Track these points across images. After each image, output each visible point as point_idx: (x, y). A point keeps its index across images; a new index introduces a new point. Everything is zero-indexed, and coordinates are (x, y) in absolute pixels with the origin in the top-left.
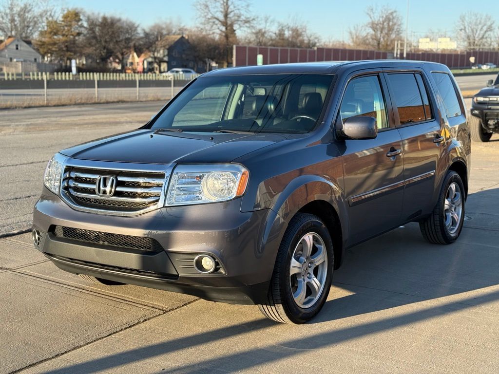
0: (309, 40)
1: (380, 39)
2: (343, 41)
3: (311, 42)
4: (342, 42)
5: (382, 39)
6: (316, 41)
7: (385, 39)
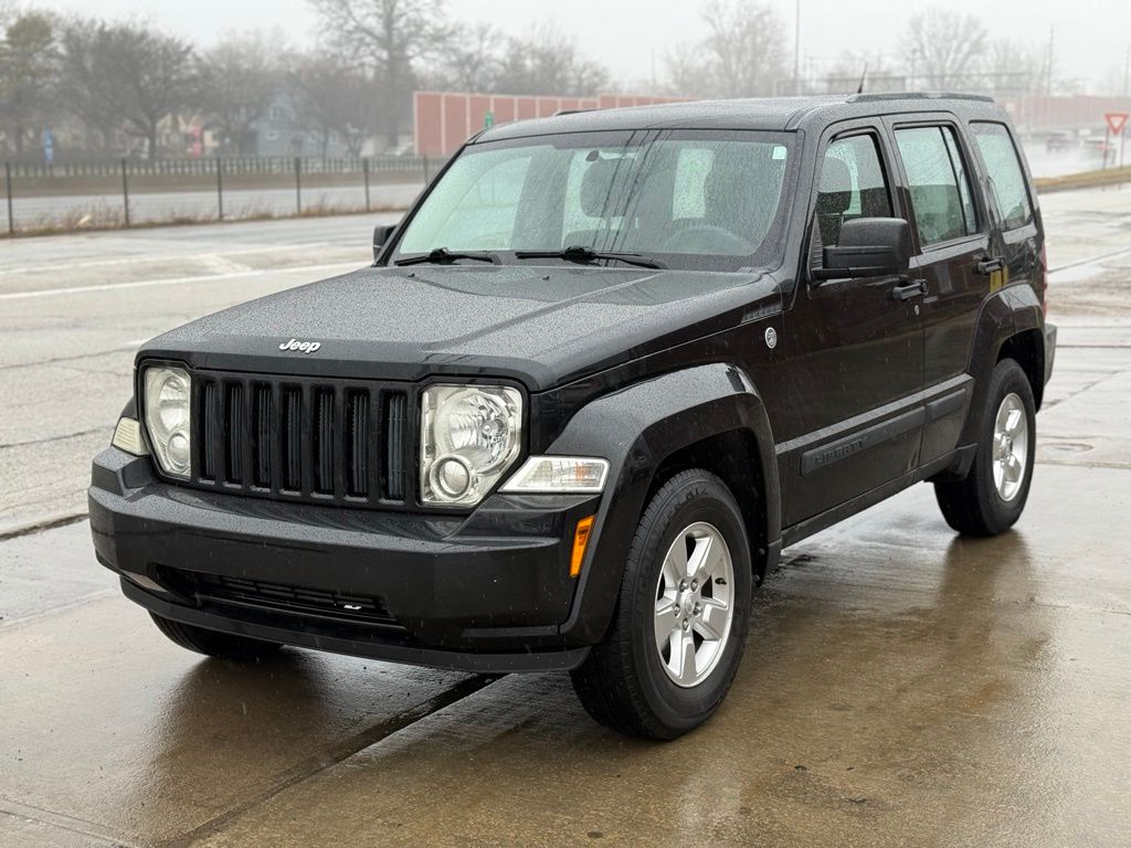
0: (580, 80)
1: (737, 75)
2: (654, 80)
3: (585, 83)
4: (651, 84)
5: (740, 76)
6: (596, 79)
7: (748, 75)
